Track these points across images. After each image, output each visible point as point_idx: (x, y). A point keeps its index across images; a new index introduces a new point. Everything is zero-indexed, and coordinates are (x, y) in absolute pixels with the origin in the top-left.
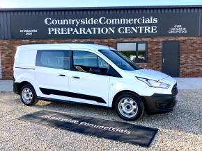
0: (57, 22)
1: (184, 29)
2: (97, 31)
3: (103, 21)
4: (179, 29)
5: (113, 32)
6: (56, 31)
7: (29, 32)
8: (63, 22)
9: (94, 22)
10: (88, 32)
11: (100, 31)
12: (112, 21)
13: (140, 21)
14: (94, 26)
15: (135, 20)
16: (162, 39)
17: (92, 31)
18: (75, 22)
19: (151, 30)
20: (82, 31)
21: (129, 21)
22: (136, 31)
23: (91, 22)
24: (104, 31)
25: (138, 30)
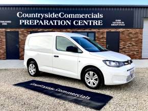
0: (27, 15)
1: (123, 23)
2: (57, 23)
3: (62, 15)
4: (118, 22)
5: (70, 24)
6: (26, 22)
7: (4, 23)
8: (31, 15)
9: (55, 16)
10: (51, 24)
11: (60, 23)
12: (69, 16)
13: (90, 16)
14: (55, 19)
15: (86, 15)
16: (106, 30)
17: (54, 23)
18: (40, 16)
19: (98, 23)
20: (46, 22)
21: (81, 16)
22: (87, 24)
23: (52, 16)
24: (63, 23)
25: (89, 23)
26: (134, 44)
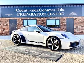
0: (21, 10)
1: (76, 14)
2: (38, 14)
3: (41, 10)
5: (45, 15)
6: (21, 14)
7: (9, 15)
8: (24, 11)
9: (37, 10)
10: (35, 15)
13: (57, 10)
14: (37, 12)
16: (66, 18)
18: (29, 11)
19: (61, 14)
20: (32, 14)
22: (55, 15)
24: (41, 14)
26: (82, 26)
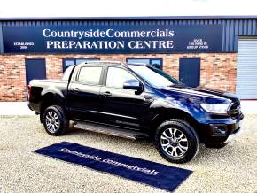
0: (57, 34)
1: (205, 44)
2: (104, 45)
3: (111, 33)
4: (199, 43)
5: (123, 46)
6: (56, 45)
7: (24, 46)
8: (64, 34)
9: (100, 34)
10: (94, 47)
11: (108, 45)
12: (121, 34)
13: (154, 34)
14: (100, 39)
15: (148, 33)
16: (179, 56)
17: (98, 45)
18: (78, 35)
19: (166, 45)
20: (86, 45)
21: (140, 34)
22: (149, 46)
23: (96, 34)
24: (113, 45)
25: (152, 45)
26: (223, 77)
